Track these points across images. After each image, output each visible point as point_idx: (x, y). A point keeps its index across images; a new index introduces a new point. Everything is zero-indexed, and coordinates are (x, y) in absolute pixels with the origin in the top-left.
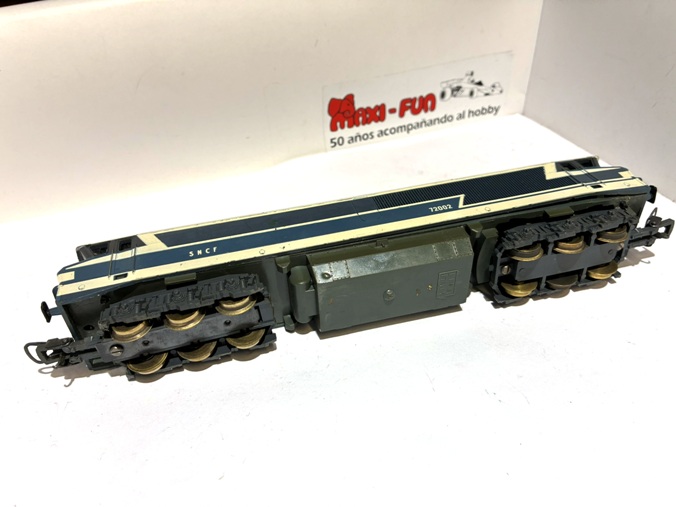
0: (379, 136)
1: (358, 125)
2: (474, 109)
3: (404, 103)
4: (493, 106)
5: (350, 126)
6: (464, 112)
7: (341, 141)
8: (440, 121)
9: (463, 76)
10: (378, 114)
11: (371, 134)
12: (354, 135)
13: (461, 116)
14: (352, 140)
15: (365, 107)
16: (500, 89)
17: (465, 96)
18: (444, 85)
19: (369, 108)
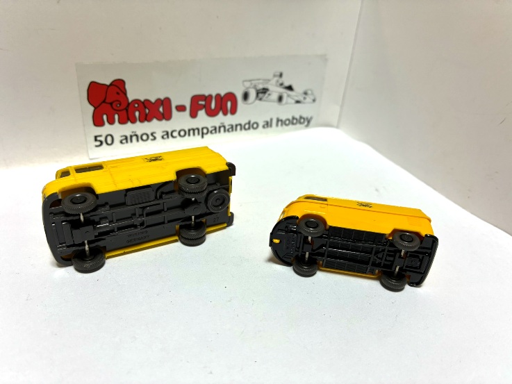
1: (133, 122)
3: (195, 99)
4: (305, 116)
6: (271, 120)
8: (243, 127)
9: (270, 76)
10: (161, 109)
12: (128, 135)
13: (268, 124)
15: (142, 99)
16: (312, 98)
17: (273, 101)
18: (247, 84)
19: (147, 101)
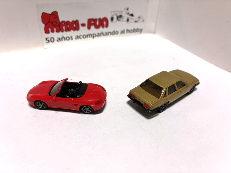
0: (76, 38)
1: (62, 31)
2: (130, 29)
3: (90, 21)
4: (140, 27)
5: (58, 31)
6: (124, 30)
7: (52, 40)
8: (111, 33)
9: (123, 9)
10: (75, 26)
11: (71, 37)
12: (61, 37)
13: (123, 32)
14: (60, 40)
15: (66, 20)
16: (142, 19)
17: (124, 21)
19: (68, 22)
